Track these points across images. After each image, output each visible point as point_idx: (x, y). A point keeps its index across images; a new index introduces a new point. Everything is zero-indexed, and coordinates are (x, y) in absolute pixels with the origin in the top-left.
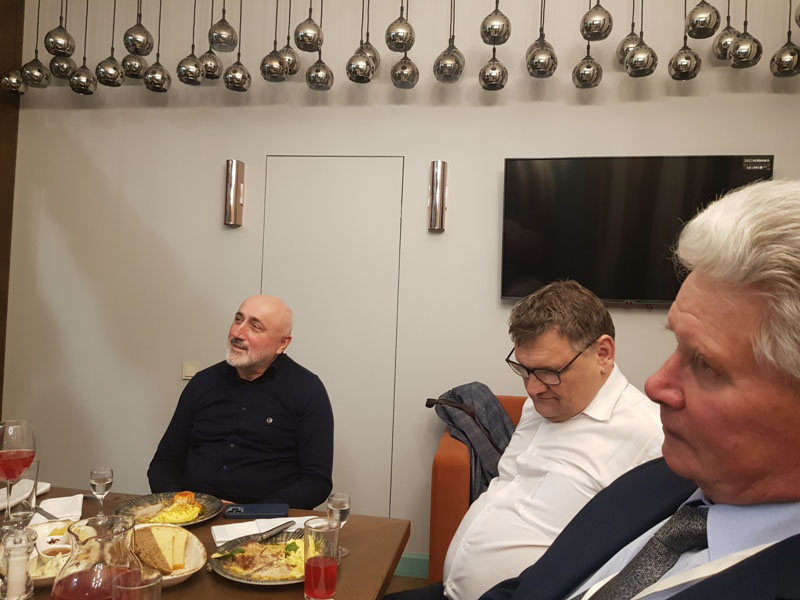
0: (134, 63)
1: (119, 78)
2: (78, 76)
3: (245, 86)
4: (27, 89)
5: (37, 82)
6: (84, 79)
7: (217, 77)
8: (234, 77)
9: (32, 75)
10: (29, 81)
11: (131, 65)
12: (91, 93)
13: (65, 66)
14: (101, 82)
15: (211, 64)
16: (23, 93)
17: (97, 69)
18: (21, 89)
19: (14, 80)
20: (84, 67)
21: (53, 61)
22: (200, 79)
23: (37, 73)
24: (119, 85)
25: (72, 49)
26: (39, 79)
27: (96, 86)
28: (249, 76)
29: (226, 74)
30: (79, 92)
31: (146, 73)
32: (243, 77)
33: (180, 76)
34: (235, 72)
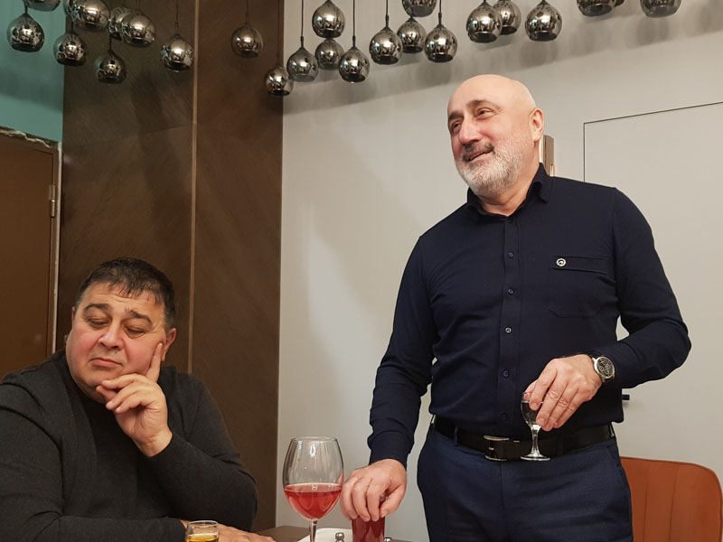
0: (409, 33)
1: (396, 52)
2: (348, 59)
3: (554, 31)
4: (291, 85)
5: (304, 76)
6: (354, 63)
7: (514, 30)
8: (539, 22)
9: (298, 66)
10: (295, 74)
11: (407, 37)
12: (363, 78)
13: (332, 54)
14: (375, 61)
15: (505, 14)
16: (288, 93)
17: (371, 45)
18: (286, 88)
19: (279, 79)
20: (354, 48)
21: (319, 48)
22: (496, 32)
23: (304, 64)
24: (396, 60)
25: (342, 26)
26: (306, 71)
27: (367, 69)
28: (559, 18)
29: (529, 20)
30: (349, 80)
31: (427, 41)
32: (552, 20)
33: (471, 32)
34: (540, 14)
